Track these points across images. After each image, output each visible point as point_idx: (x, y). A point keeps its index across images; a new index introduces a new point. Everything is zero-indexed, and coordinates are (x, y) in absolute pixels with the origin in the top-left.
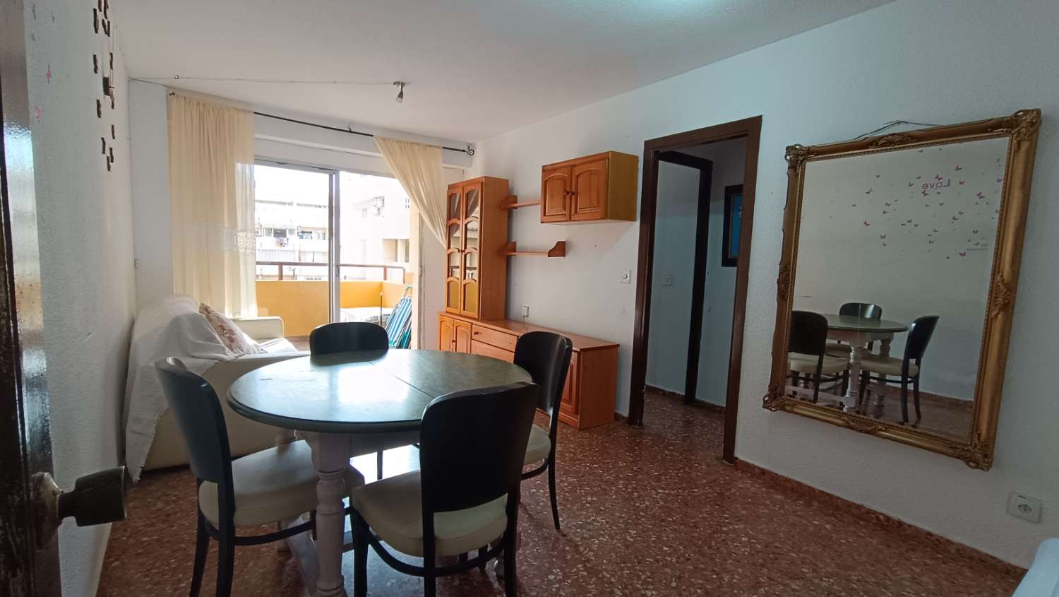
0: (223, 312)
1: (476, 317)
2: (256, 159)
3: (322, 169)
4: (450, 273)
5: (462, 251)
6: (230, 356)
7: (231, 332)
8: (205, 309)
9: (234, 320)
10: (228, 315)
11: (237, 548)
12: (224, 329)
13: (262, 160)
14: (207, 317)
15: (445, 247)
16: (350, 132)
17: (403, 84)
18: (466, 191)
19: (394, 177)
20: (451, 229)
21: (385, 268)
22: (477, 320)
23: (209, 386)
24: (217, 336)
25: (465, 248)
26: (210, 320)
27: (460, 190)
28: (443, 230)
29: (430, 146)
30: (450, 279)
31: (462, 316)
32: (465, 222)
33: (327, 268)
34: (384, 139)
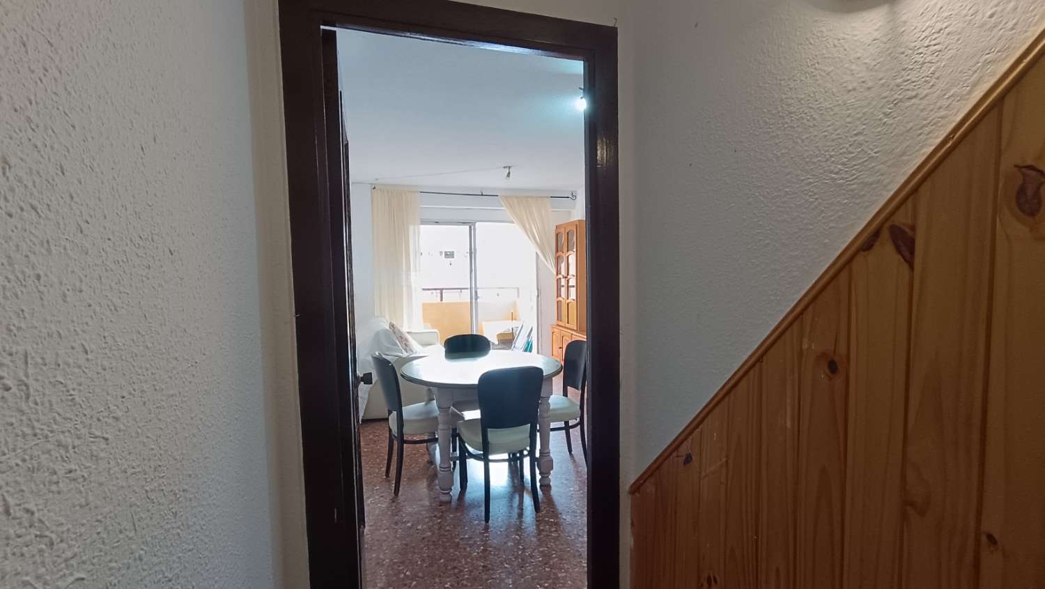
0: (402, 326)
1: (575, 329)
2: (421, 222)
3: (464, 223)
4: (559, 295)
5: (566, 277)
6: (405, 355)
7: (406, 340)
8: (392, 326)
9: (408, 333)
10: (404, 329)
11: (405, 445)
12: (402, 338)
13: (424, 222)
14: (393, 331)
15: (555, 273)
16: (482, 195)
17: (509, 167)
18: (567, 231)
19: (513, 223)
20: (558, 260)
21: (518, 289)
22: (576, 331)
23: (392, 365)
24: (397, 342)
25: (568, 275)
26: (394, 333)
27: (563, 230)
28: (553, 261)
29: (541, 197)
30: (560, 299)
31: (566, 328)
32: (567, 255)
33: (469, 291)
34: (506, 197)
